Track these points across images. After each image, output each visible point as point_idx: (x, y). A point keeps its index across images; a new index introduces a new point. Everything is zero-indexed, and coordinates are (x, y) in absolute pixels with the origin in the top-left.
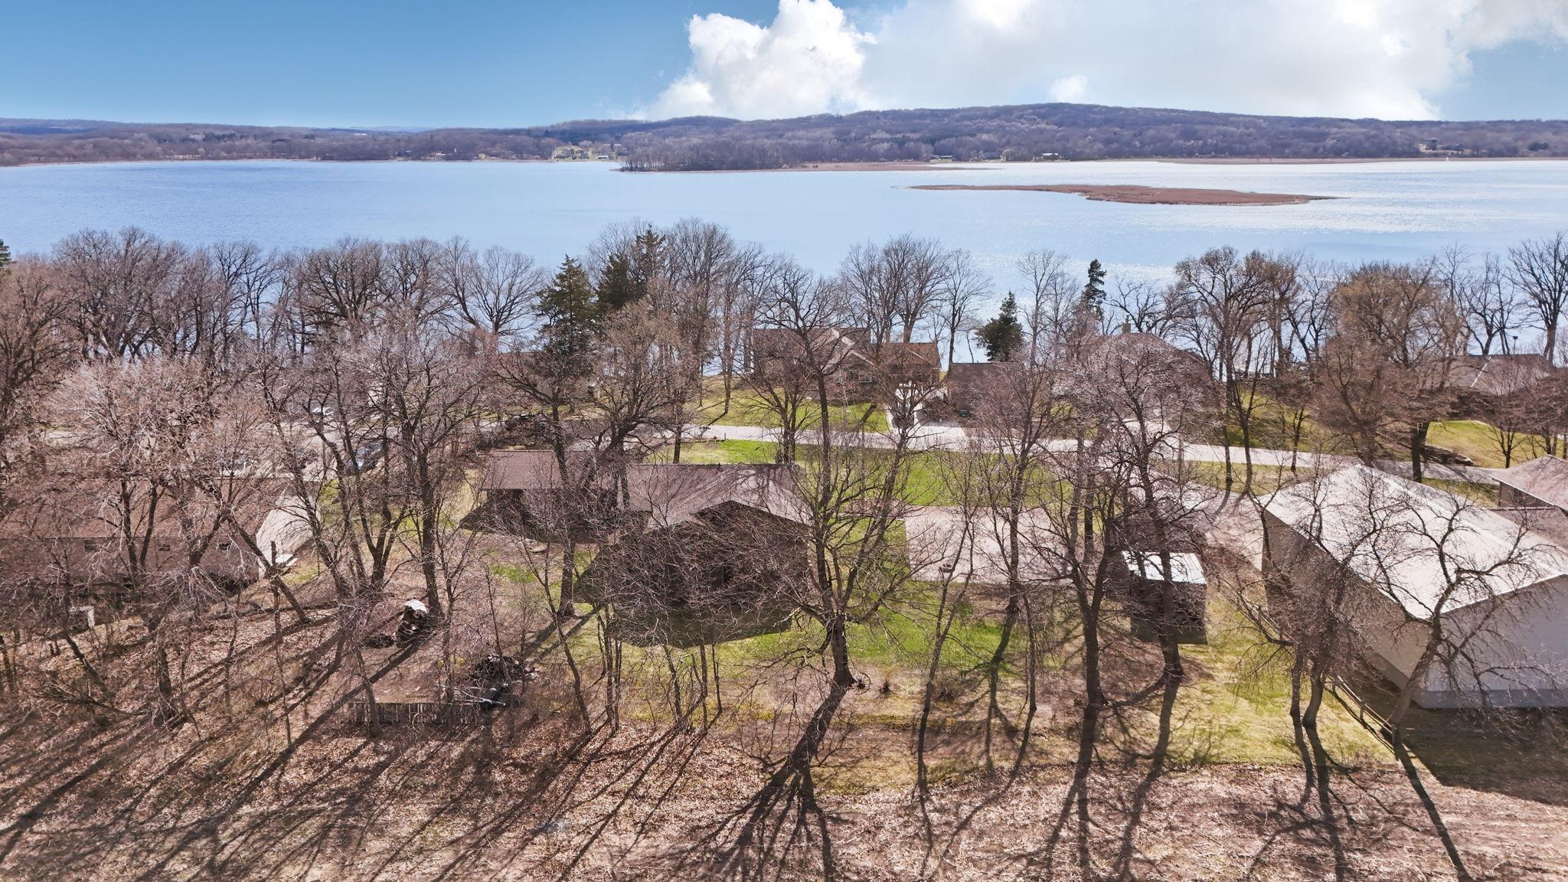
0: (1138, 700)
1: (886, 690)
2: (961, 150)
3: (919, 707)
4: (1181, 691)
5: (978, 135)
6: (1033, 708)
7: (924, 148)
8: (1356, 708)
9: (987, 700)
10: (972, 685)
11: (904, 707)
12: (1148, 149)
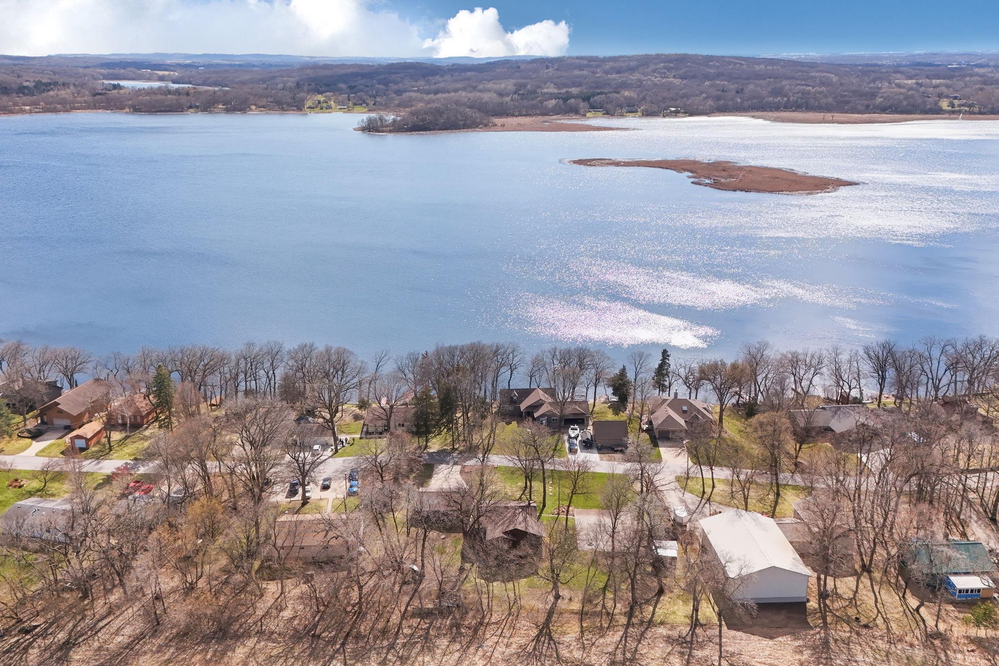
0: (647, 602)
1: (570, 599)
2: (609, 106)
3: (581, 606)
4: (662, 598)
5: (622, 92)
6: (615, 606)
7: (583, 105)
8: (712, 601)
9: (602, 602)
10: (597, 597)
11: (576, 606)
12: (746, 104)
